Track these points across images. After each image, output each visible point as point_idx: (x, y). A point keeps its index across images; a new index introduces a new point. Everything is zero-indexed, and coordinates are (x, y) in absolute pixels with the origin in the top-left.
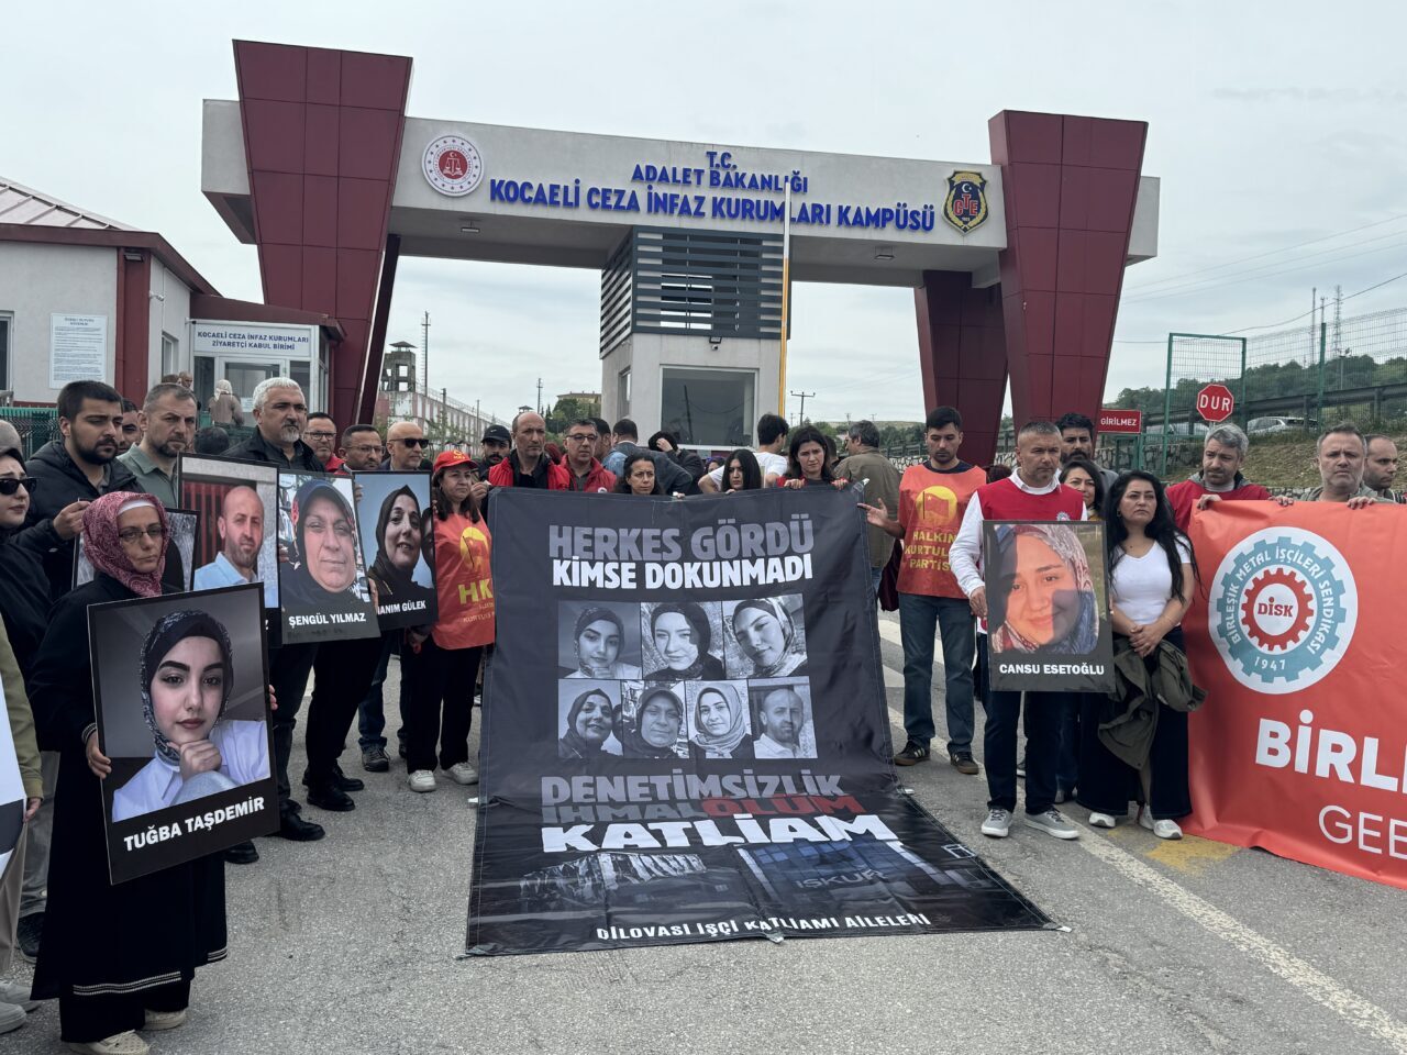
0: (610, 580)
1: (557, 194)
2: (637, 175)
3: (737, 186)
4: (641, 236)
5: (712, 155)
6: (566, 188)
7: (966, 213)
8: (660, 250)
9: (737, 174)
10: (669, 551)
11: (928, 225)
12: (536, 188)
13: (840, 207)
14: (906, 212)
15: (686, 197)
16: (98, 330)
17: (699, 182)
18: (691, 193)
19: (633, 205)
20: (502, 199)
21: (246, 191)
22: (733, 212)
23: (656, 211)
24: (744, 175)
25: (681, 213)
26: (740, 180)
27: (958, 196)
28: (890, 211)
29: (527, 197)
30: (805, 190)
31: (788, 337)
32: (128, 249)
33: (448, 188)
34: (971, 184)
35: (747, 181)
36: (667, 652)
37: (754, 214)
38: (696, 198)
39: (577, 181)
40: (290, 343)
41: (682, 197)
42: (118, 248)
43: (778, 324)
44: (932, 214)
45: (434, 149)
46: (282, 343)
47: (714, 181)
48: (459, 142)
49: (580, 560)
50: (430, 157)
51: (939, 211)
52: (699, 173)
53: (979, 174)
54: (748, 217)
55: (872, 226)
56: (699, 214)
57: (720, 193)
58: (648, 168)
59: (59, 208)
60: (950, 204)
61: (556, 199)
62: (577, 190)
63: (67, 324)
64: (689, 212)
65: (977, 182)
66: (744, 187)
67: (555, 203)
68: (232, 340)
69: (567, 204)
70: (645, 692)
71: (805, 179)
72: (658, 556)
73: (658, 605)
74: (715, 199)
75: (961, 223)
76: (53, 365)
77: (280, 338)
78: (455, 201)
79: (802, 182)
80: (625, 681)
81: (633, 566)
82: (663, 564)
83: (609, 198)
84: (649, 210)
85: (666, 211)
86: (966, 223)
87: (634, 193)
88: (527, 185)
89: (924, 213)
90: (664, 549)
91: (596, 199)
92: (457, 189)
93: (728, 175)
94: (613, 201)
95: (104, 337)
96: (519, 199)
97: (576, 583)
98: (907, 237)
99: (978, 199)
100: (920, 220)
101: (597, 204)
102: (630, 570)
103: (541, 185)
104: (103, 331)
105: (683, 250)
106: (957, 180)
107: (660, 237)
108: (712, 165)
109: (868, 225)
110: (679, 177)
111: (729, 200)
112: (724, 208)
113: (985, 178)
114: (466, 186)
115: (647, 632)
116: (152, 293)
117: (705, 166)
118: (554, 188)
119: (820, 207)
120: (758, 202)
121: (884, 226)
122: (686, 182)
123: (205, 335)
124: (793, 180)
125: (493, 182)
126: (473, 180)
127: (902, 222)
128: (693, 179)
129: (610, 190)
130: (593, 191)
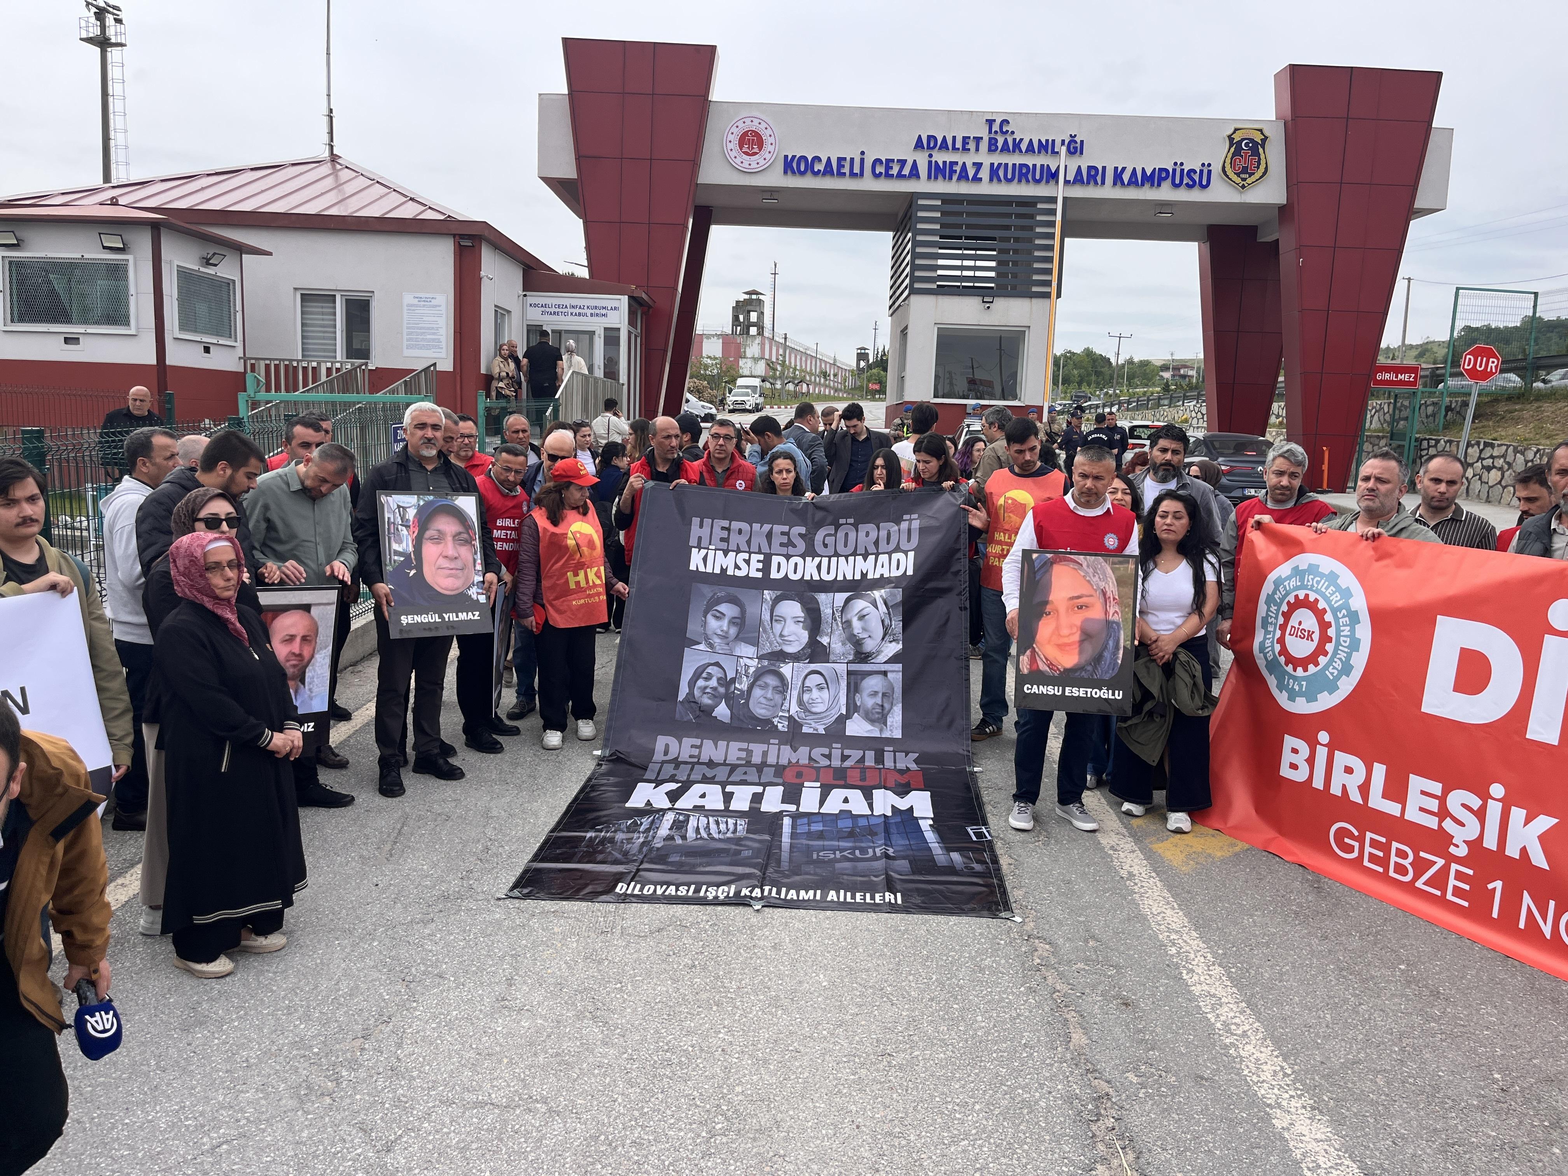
0: (740, 569)
1: (843, 166)
2: (919, 145)
3: (1014, 151)
4: (920, 202)
5: (991, 122)
6: (852, 160)
7: (1245, 170)
8: (938, 215)
9: (1014, 140)
10: (795, 546)
11: (1204, 183)
12: (824, 161)
13: (1116, 168)
14: (1182, 171)
15: (964, 163)
16: (440, 306)
17: (977, 149)
18: (969, 159)
19: (915, 173)
20: (793, 172)
21: (574, 175)
22: (1009, 176)
23: (936, 178)
24: (1021, 140)
25: (959, 179)
26: (1017, 145)
27: (1238, 152)
28: (1166, 170)
29: (816, 170)
30: (1081, 153)
31: (1059, 295)
32: (462, 236)
33: (746, 165)
34: (1252, 140)
35: (1024, 147)
36: (781, 635)
37: (1030, 177)
38: (974, 164)
39: (863, 153)
40: (604, 312)
41: (960, 164)
42: (454, 236)
43: (1048, 283)
44: (1209, 172)
45: (734, 129)
46: (597, 311)
47: (992, 147)
48: (756, 122)
49: (716, 550)
50: (731, 137)
51: (1216, 169)
52: (978, 140)
53: (1261, 131)
54: (1024, 180)
55: (1147, 185)
56: (977, 179)
57: (998, 159)
58: (930, 137)
59: (412, 199)
60: (1228, 161)
61: (843, 171)
62: (862, 160)
63: (416, 301)
64: (967, 178)
65: (1258, 138)
66: (1021, 151)
67: (841, 175)
68: (557, 310)
69: (853, 175)
70: (757, 668)
71: (1082, 142)
72: (784, 550)
73: (779, 593)
74: (992, 165)
75: (1238, 180)
76: (405, 337)
77: (596, 307)
78: (753, 176)
79: (1078, 145)
80: (741, 657)
81: (761, 557)
82: (788, 557)
83: (891, 168)
84: (929, 177)
85: (945, 178)
86: (1244, 180)
87: (915, 161)
88: (817, 159)
89: (1201, 171)
90: (790, 544)
91: (880, 169)
92: (754, 165)
93: (1006, 141)
94: (895, 171)
95: (444, 312)
96: (809, 172)
97: (709, 570)
98: (1183, 195)
99: (1259, 155)
100: (1197, 179)
101: (881, 173)
102: (759, 561)
103: (829, 158)
104: (443, 308)
105: (960, 214)
106: (1237, 137)
107: (939, 203)
108: (990, 132)
109: (1143, 185)
110: (959, 145)
111: (1006, 165)
112: (1001, 173)
113: (1267, 133)
114: (762, 162)
115: (766, 616)
116: (482, 273)
117: (984, 133)
118: (840, 160)
119: (1096, 168)
120: (1034, 166)
121: (1159, 185)
122: (965, 149)
123: (536, 305)
124: (1069, 143)
125: (786, 157)
126: (768, 156)
127: (1177, 181)
128: (972, 146)
129: (893, 160)
130: (877, 161)
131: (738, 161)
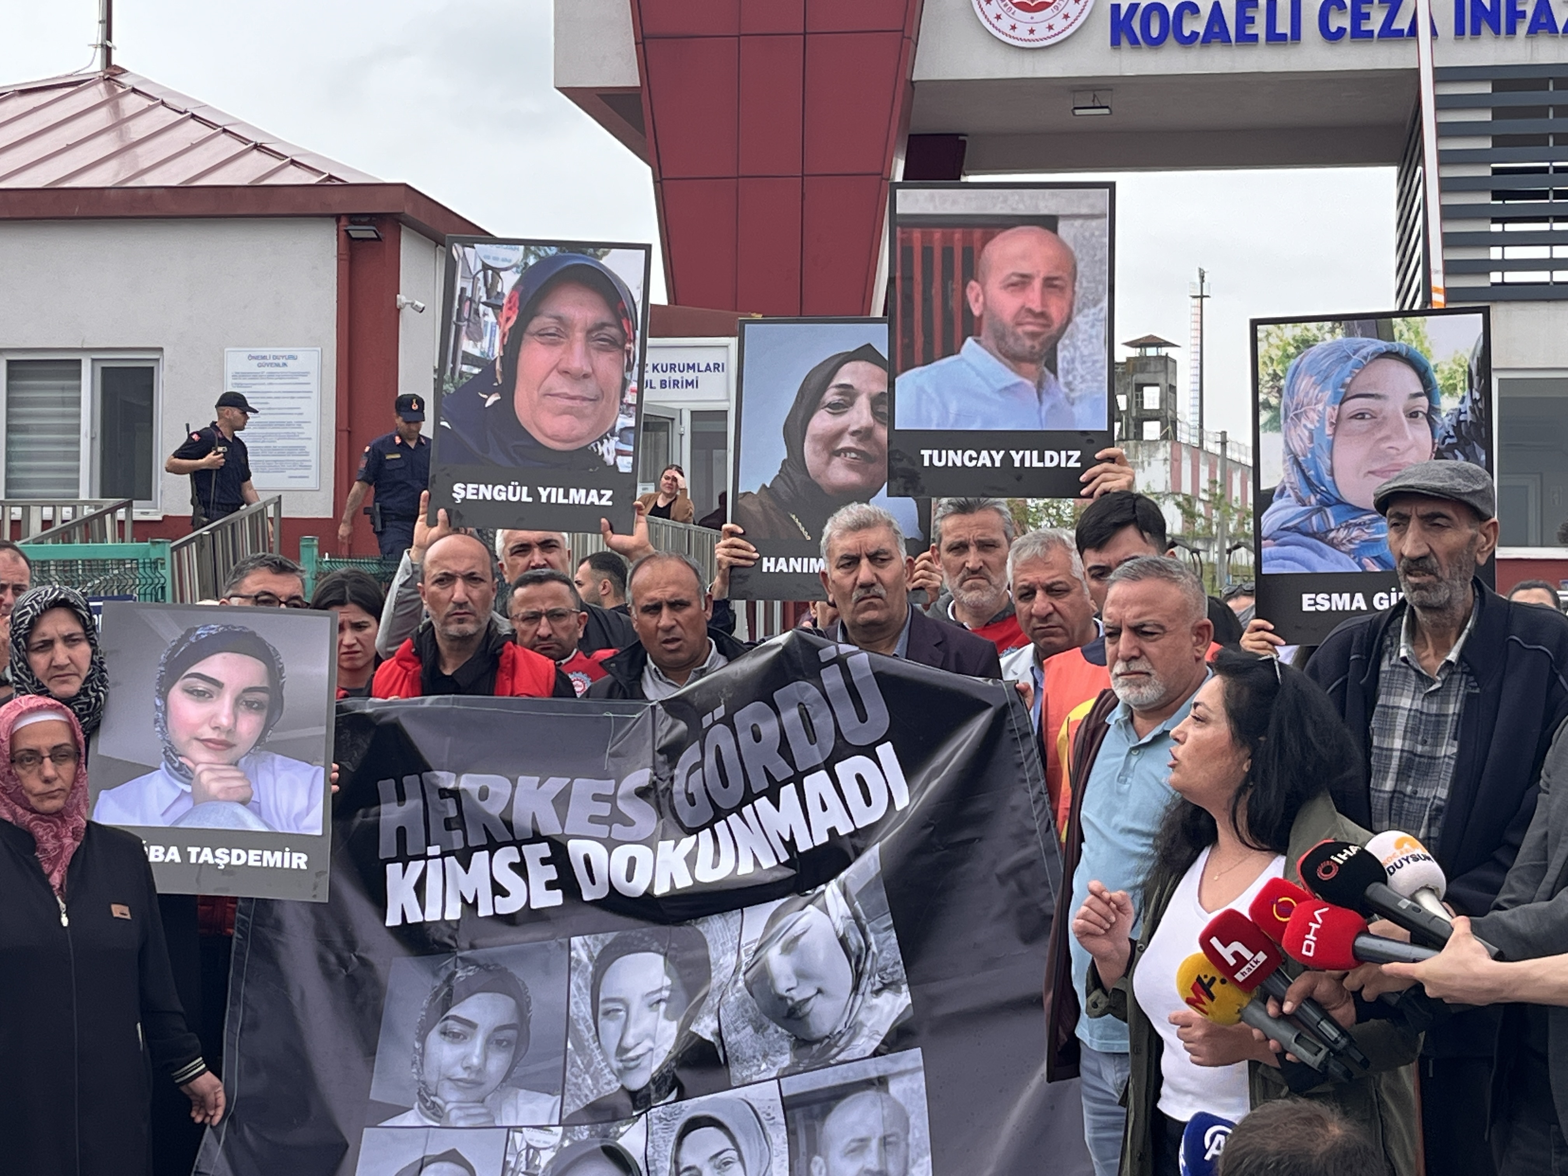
1: (1252, 20)
4: (1443, 89)
6: (1272, 5)
8: (1486, 116)
12: (1206, 9)
16: (305, 374)
20: (1134, 42)
23: (1476, 32)
25: (1533, 30)
29: (1187, 33)
32: (354, 218)
33: (1022, 31)
36: (620, 1050)
40: (690, 376)
42: (338, 217)
46: (677, 376)
59: (257, 147)
63: (252, 366)
64: (1553, 28)
70: (561, 1152)
77: (673, 367)
83: (1367, 16)
85: (1497, 32)
88: (1188, 8)
91: (1339, 21)
92: (1041, 31)
94: (1375, 23)
95: (314, 387)
96: (1171, 37)
103: (1217, 7)
104: (312, 377)
107: (1487, 88)
114: (1059, 23)
116: (402, 298)
118: (1246, 7)
125: (1116, 8)
126: (1073, 9)
130: (1333, 5)
131: (1005, 24)
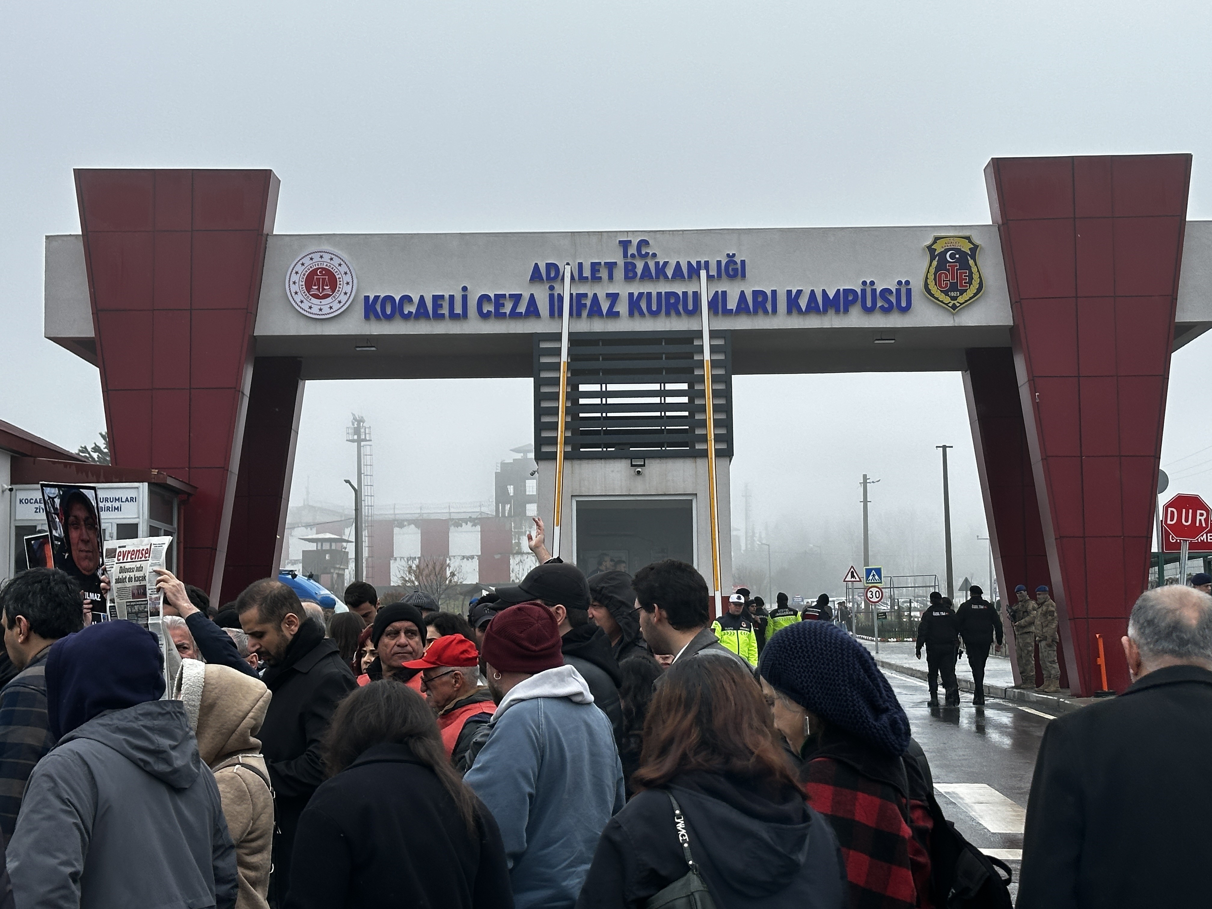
1: (441, 306)
2: (536, 276)
3: (657, 277)
4: (543, 345)
5: (625, 245)
6: (452, 297)
7: (954, 287)
9: (657, 263)
11: (904, 304)
12: (416, 299)
13: (789, 292)
14: (874, 291)
17: (611, 277)
18: (601, 291)
21: (92, 335)
25: (590, 315)
27: (942, 265)
28: (853, 291)
29: (406, 312)
30: (744, 276)
31: (732, 456)
33: (315, 310)
34: (958, 251)
37: (681, 308)
38: (608, 295)
39: (465, 289)
40: (117, 504)
44: (909, 292)
45: (300, 268)
46: (109, 504)
47: (630, 274)
50: (295, 278)
51: (917, 286)
52: (611, 266)
53: (968, 238)
56: (613, 314)
57: (636, 289)
58: (549, 266)
60: (931, 277)
61: (441, 312)
62: (465, 298)
64: (599, 313)
65: (966, 247)
66: (666, 277)
67: (439, 316)
69: (454, 316)
71: (743, 262)
74: (631, 295)
75: (947, 300)
78: (325, 324)
83: (503, 305)
84: (552, 314)
86: (954, 298)
87: (532, 296)
89: (898, 291)
91: (488, 308)
92: (326, 310)
93: (646, 266)
94: (508, 308)
98: (878, 321)
99: (969, 268)
100: (893, 299)
101: (490, 312)
103: (422, 297)
105: (595, 358)
106: (939, 248)
108: (625, 255)
110: (587, 273)
113: (977, 241)
114: (336, 306)
117: (618, 258)
118: (437, 299)
119: (763, 293)
120: (685, 294)
122: (595, 278)
123: (28, 501)
124: (727, 264)
126: (343, 298)
127: (869, 304)
128: (604, 273)
129: (504, 296)
130: (485, 298)
131: (305, 306)
